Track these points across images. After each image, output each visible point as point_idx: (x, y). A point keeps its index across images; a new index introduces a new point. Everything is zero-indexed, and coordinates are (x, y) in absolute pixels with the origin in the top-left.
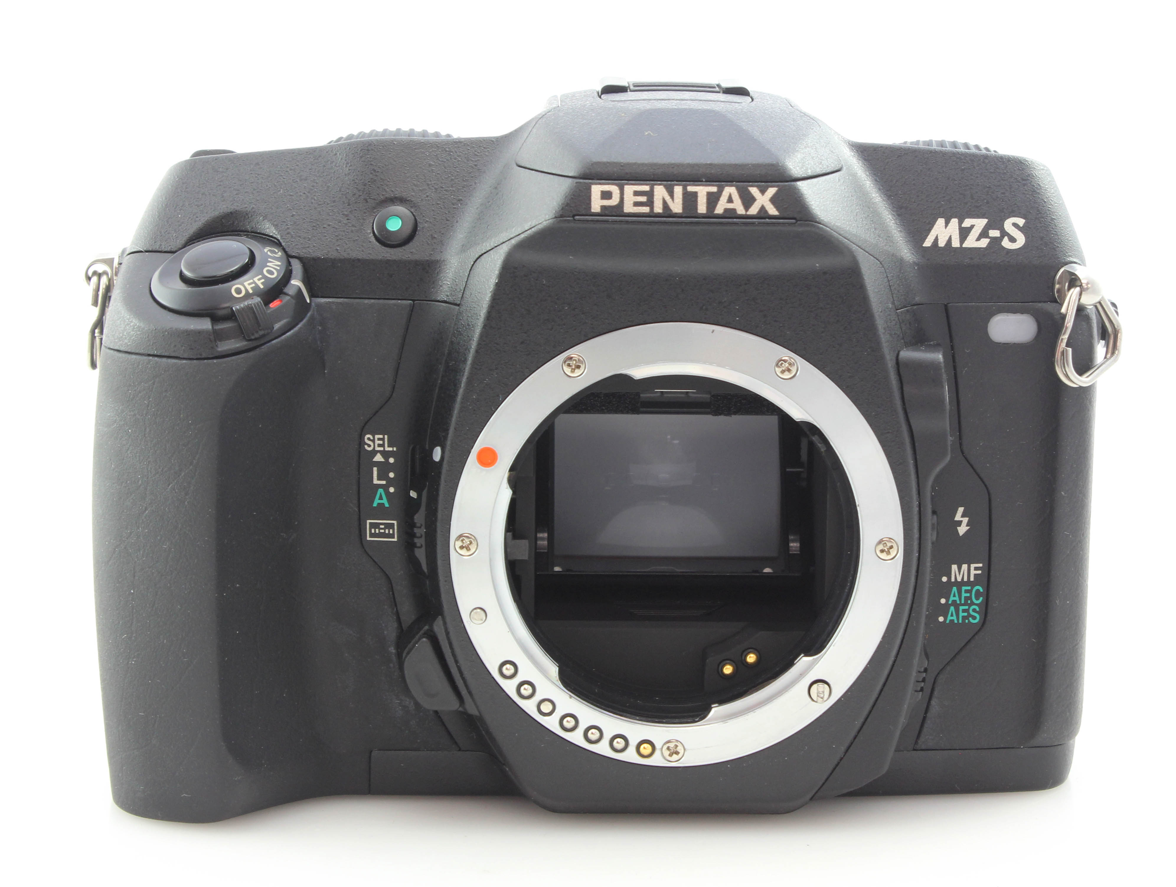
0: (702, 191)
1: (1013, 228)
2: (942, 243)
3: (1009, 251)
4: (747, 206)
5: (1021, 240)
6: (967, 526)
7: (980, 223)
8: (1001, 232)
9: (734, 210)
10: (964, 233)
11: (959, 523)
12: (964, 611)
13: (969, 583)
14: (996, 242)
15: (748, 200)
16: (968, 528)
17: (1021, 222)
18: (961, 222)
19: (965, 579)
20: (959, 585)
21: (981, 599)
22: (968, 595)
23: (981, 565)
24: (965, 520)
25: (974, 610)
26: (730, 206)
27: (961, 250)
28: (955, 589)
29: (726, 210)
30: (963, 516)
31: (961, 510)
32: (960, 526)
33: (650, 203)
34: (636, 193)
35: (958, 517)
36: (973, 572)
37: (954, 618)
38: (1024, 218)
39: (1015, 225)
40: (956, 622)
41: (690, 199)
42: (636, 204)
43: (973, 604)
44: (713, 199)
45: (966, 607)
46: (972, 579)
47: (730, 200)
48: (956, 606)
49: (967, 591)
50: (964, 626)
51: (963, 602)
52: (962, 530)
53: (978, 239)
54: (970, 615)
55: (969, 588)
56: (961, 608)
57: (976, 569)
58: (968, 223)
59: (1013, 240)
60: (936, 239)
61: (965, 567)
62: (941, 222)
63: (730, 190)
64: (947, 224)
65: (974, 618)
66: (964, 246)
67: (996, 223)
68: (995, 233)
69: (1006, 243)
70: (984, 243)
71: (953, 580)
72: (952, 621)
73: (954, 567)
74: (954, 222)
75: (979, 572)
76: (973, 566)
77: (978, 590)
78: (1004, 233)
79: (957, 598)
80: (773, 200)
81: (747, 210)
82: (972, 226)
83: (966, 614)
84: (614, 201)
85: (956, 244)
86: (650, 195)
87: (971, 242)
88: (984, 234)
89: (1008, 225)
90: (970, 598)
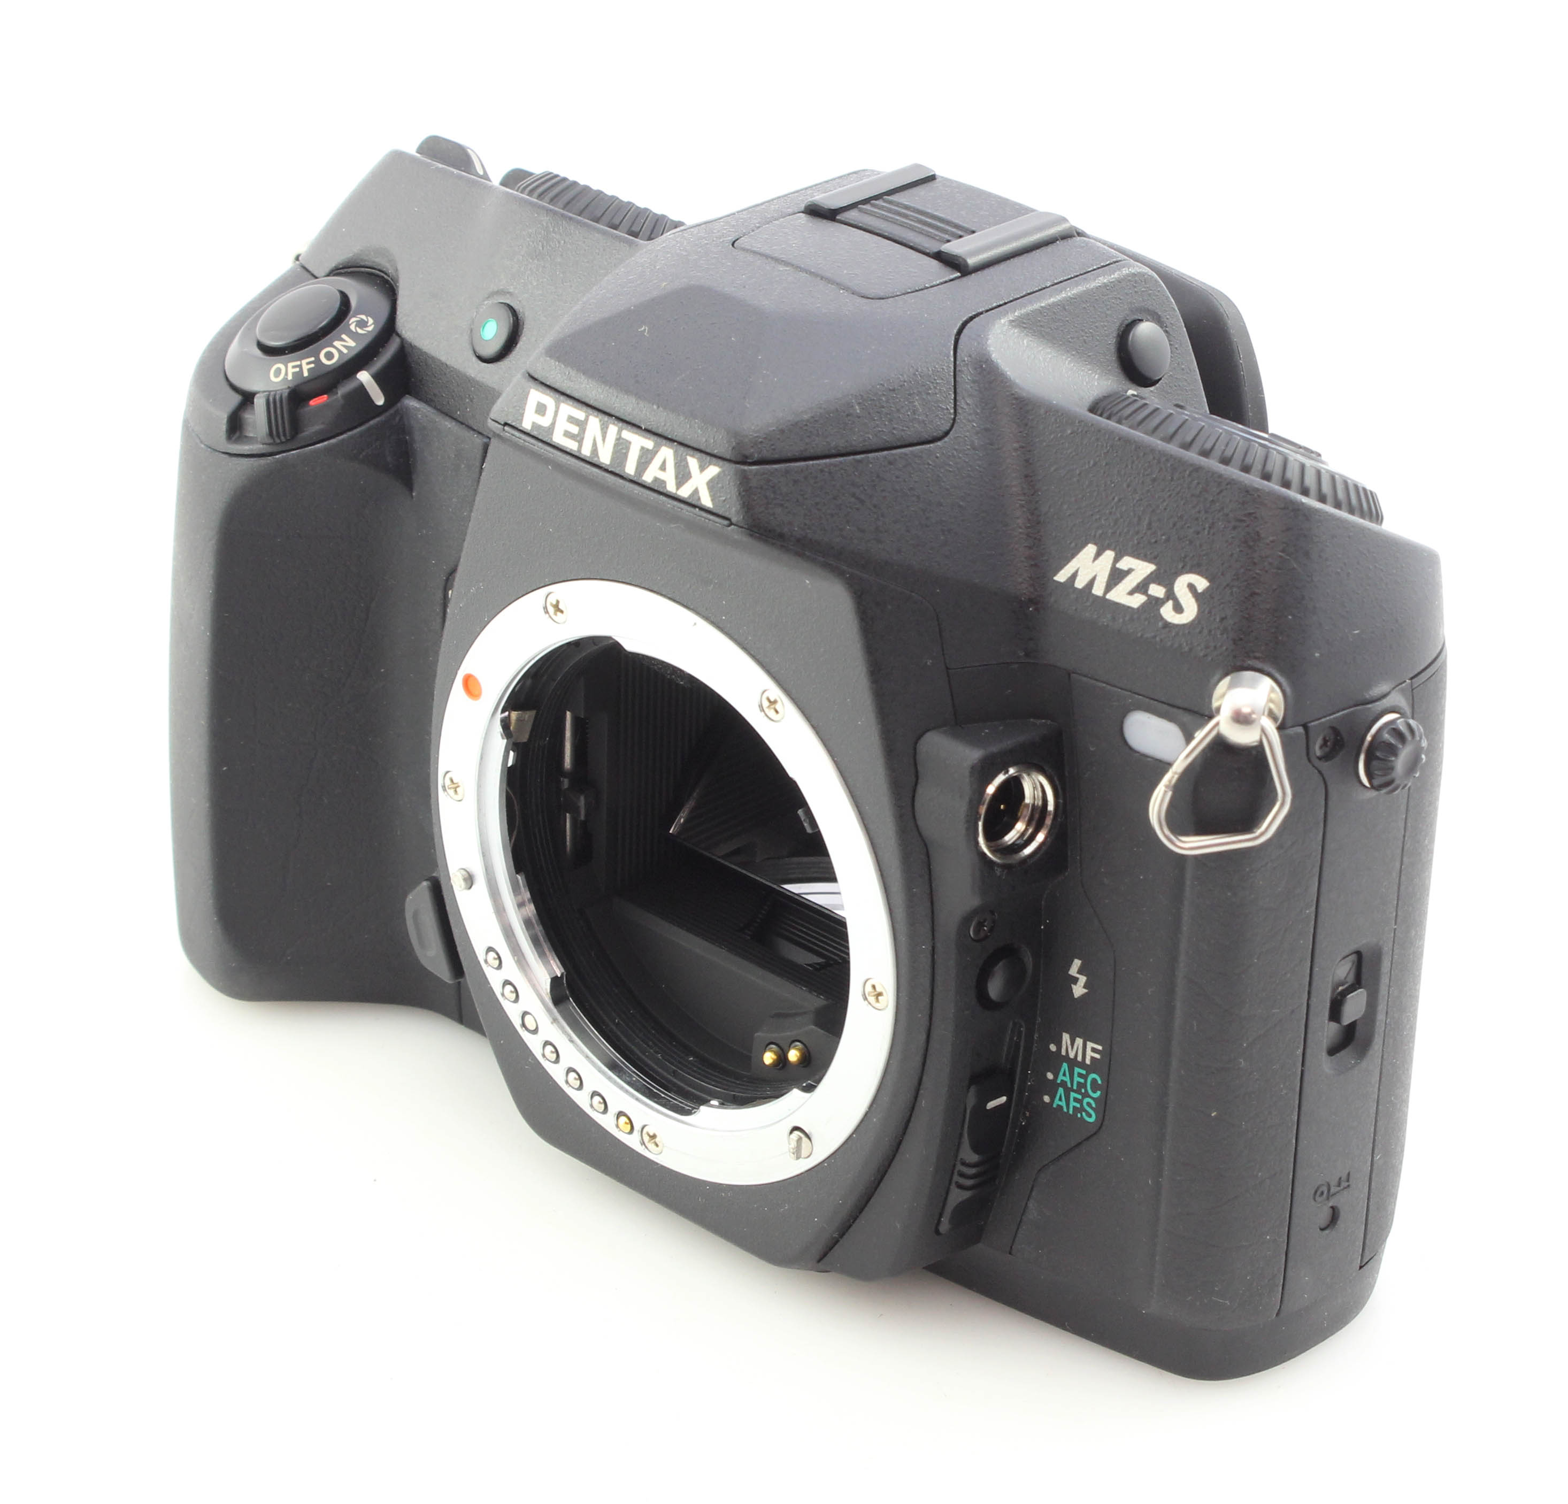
0: (638, 442)
1: (1187, 590)
2: (1080, 584)
3: (1167, 625)
4: (679, 484)
5: (1191, 610)
6: (1085, 987)
7: (1142, 569)
8: (1166, 592)
9: (663, 483)
10: (1116, 576)
11: (1075, 980)
12: (1076, 1100)
13: (1082, 1065)
14: (1154, 604)
15: (683, 476)
16: (1085, 991)
17: (1202, 584)
18: (1117, 560)
19: (1080, 1058)
20: (1073, 1063)
21: (1099, 1093)
22: (1082, 1081)
23: (1100, 1048)
24: (1083, 979)
25: (1089, 1104)
26: (662, 475)
27: (1103, 601)
28: (1065, 1066)
29: (656, 480)
30: (1080, 972)
31: (1077, 963)
32: (1075, 983)
33: (579, 438)
34: (571, 420)
35: (1073, 971)
36: (1089, 1053)
37: (1063, 1104)
38: (1210, 581)
39: (1191, 587)
40: (1065, 1110)
41: (621, 448)
42: (567, 434)
43: (1086, 1095)
44: (646, 458)
45: (1079, 1097)
46: (1088, 1062)
47: (663, 467)
48: (1068, 1091)
49: (1080, 1075)
50: (1074, 1120)
51: (1075, 1087)
52: (1079, 990)
53: (1131, 593)
54: (1082, 1109)
55: (1084, 1072)
56: (1073, 1095)
57: (1094, 1050)
58: (1126, 563)
59: (1178, 608)
60: (1074, 576)
61: (1079, 1041)
62: (1091, 549)
63: (667, 453)
64: (1098, 555)
65: (1090, 1116)
66: (1108, 597)
67: (1165, 577)
68: (1157, 591)
69: (1167, 612)
70: (1137, 601)
71: (1063, 1053)
72: (1060, 1107)
73: (1066, 1037)
74: (1109, 555)
75: (1097, 1056)
76: (1090, 1045)
77: (1094, 1080)
78: (1170, 595)
79: (1067, 1079)
80: (712, 485)
81: (678, 489)
82: (1129, 571)
83: (1078, 1105)
84: (545, 422)
85: (1098, 590)
86: (582, 425)
87: (1121, 595)
88: (1142, 587)
89: (1181, 584)
90: (1084, 1085)
